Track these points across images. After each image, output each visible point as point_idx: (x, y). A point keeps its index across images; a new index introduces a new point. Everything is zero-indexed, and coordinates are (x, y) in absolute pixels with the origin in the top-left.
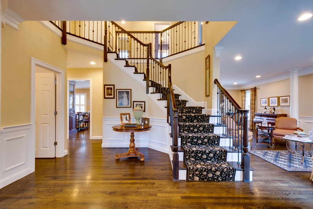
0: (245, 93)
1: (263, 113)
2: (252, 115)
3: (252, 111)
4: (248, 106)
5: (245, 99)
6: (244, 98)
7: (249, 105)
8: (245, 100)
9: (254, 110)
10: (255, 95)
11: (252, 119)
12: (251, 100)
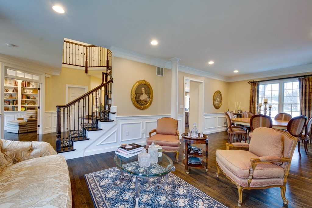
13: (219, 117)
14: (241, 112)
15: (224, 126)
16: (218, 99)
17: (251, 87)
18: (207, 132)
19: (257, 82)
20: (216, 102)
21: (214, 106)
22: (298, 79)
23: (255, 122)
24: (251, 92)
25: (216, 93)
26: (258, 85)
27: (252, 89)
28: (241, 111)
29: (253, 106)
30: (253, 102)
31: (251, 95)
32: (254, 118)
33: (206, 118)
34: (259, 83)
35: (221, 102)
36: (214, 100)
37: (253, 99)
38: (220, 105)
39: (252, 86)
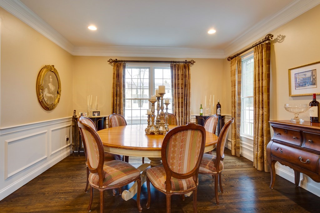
0: (240, 62)
1: (302, 121)
2: (260, 125)
3: (261, 112)
4: (249, 97)
5: (240, 78)
6: (236, 76)
7: (252, 94)
8: (240, 83)
9: (265, 109)
10: (268, 63)
11: (260, 139)
12: (258, 78)
13: (52, 131)
14: (99, 114)
15: (67, 146)
16: (52, 87)
17: (114, 69)
18: (15, 183)
19: (122, 61)
20: (46, 94)
21: (41, 103)
22: (169, 65)
23: (175, 146)
24: (114, 78)
25: (45, 70)
26: (124, 67)
27: (116, 73)
28: (99, 112)
29: (118, 103)
30: (118, 95)
31: (114, 83)
32: (173, 137)
33: (9, 143)
34: (125, 64)
35: (58, 93)
36: (39, 89)
37: (118, 90)
38: (56, 100)
39: (116, 68)
